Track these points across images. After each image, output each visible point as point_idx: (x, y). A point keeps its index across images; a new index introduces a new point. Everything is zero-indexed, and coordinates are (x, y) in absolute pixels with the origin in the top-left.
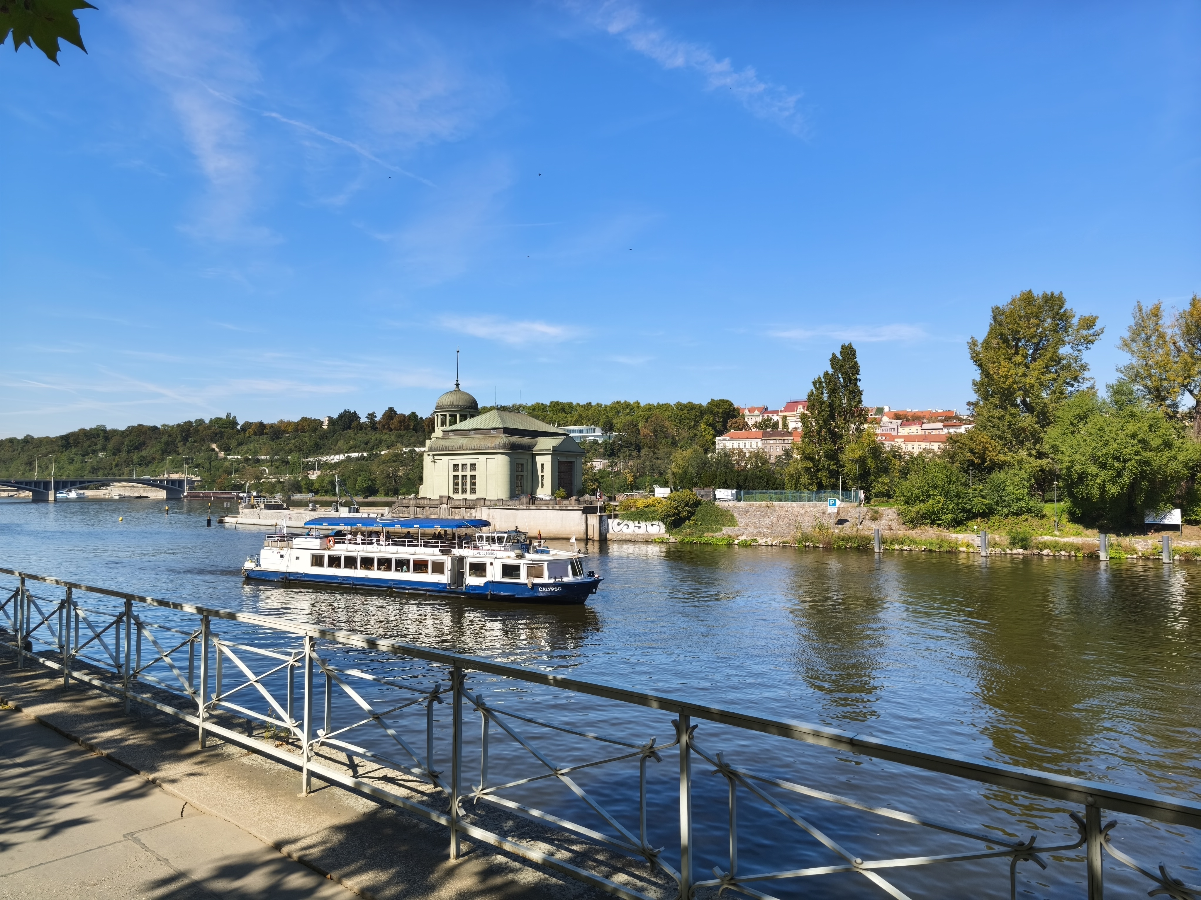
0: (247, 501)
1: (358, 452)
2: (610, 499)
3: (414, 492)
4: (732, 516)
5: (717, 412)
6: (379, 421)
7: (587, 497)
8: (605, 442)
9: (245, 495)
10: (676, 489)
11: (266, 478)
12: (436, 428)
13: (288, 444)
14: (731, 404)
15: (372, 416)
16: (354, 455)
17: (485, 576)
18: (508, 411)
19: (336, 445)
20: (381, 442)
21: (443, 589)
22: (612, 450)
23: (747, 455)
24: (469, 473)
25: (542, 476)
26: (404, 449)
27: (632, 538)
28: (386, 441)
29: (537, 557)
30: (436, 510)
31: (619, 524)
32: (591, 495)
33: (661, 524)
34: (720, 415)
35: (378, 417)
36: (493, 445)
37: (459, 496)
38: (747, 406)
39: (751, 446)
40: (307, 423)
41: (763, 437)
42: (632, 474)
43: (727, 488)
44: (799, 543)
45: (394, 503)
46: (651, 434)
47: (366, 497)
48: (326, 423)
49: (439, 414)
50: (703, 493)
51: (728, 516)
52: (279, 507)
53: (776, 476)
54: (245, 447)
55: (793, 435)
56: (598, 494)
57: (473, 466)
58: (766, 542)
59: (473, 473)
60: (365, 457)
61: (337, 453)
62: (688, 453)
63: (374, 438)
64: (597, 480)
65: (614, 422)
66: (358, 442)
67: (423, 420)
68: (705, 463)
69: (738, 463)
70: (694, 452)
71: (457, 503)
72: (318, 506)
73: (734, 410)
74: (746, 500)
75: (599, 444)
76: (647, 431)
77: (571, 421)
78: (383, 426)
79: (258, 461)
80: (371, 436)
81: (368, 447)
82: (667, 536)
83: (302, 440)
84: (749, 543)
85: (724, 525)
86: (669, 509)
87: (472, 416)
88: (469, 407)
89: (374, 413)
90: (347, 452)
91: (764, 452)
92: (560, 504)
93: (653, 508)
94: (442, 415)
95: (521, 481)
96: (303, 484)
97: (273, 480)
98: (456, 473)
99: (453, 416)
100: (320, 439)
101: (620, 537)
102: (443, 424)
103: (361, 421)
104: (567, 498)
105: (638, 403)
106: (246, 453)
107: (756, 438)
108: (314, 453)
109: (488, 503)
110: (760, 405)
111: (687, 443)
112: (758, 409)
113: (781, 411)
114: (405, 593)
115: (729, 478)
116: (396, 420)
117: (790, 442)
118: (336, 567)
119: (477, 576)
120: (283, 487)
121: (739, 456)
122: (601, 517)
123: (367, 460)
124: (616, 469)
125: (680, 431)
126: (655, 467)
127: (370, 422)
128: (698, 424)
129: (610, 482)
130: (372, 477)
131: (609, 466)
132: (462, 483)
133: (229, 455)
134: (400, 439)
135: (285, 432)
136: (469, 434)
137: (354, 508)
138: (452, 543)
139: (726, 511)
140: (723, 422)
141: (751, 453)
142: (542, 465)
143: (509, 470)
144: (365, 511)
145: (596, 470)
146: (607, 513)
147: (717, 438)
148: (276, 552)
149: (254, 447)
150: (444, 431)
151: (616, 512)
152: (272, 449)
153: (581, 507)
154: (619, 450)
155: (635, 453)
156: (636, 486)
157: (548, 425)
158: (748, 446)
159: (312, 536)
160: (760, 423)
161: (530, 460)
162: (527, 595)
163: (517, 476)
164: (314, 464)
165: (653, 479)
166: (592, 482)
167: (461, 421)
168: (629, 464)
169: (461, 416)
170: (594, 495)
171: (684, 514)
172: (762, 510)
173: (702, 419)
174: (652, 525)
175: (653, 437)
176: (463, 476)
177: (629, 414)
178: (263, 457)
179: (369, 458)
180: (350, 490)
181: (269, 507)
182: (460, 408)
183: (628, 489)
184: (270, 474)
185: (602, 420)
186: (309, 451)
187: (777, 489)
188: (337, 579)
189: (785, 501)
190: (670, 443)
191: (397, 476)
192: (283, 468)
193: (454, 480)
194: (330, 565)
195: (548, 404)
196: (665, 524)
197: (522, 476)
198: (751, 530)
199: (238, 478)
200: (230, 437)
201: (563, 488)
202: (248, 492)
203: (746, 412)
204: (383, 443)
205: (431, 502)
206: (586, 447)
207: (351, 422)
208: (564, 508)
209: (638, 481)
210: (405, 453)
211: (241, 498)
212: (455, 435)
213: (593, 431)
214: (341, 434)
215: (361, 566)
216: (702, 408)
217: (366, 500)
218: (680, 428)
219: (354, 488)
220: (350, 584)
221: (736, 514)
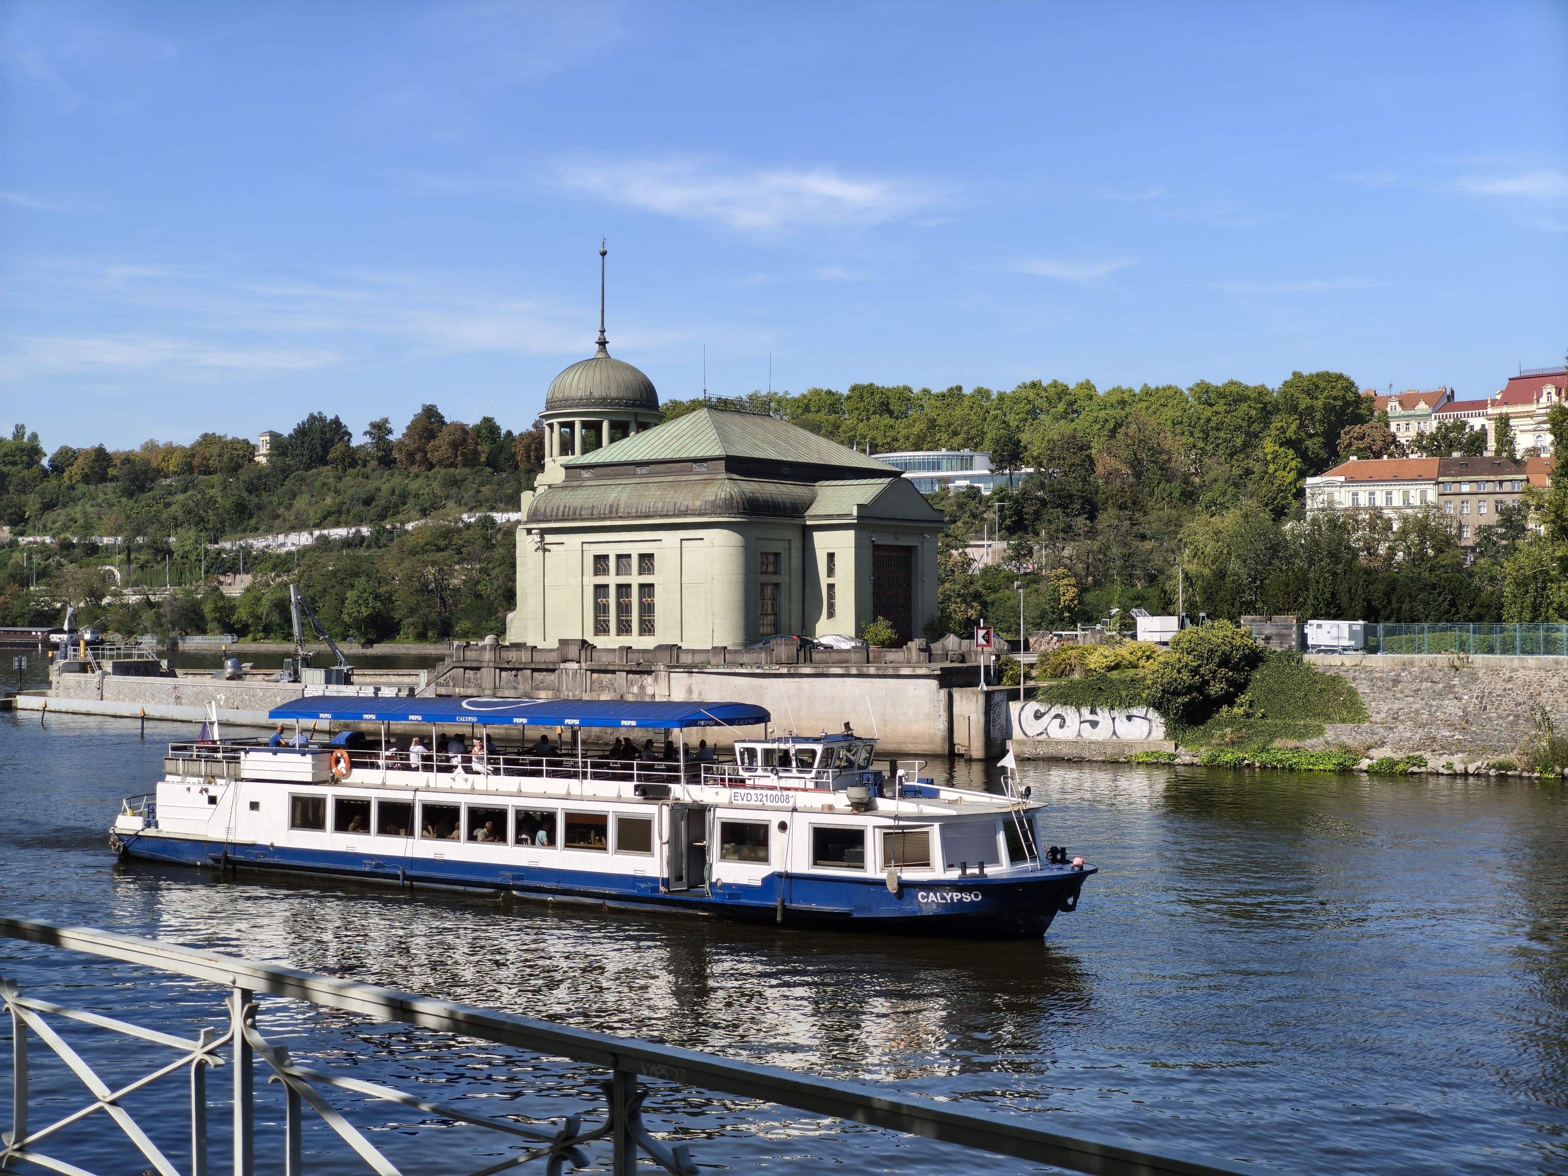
0: (70, 653)
1: (347, 524)
2: (1014, 646)
3: (491, 631)
4: (1352, 692)
5: (1310, 409)
6: (400, 442)
7: (951, 641)
8: (1001, 494)
9: (65, 637)
10: (1194, 621)
11: (114, 595)
12: (547, 460)
13: (167, 505)
14: (1350, 386)
15: (380, 429)
16: (338, 533)
17: (765, 860)
18: (738, 412)
19: (288, 508)
20: (404, 497)
21: (649, 894)
22: (1019, 513)
23: (1396, 527)
24: (635, 579)
25: (831, 587)
26: (465, 517)
27: (1074, 752)
28: (417, 496)
29: (908, 807)
30: (551, 678)
31: (1038, 716)
32: (961, 637)
33: (1153, 714)
34: (1318, 416)
35: (397, 434)
36: (698, 503)
37: (611, 641)
38: (1396, 391)
39: (1406, 499)
40: (215, 450)
41: (1440, 474)
42: (1073, 581)
43: (1338, 616)
44: (1545, 769)
45: (441, 659)
46: (1125, 470)
47: (370, 643)
48: (264, 450)
49: (555, 421)
50: (1269, 629)
51: (1340, 694)
52: (148, 669)
53: (1476, 582)
54: (60, 515)
55: (1528, 468)
56: (982, 633)
57: (646, 560)
58: (1449, 766)
59: (646, 579)
60: (363, 539)
61: (293, 528)
62: (1229, 520)
63: (386, 488)
64: (977, 596)
65: (1024, 437)
66: (346, 498)
67: (514, 440)
68: (1275, 549)
69: (1370, 550)
70: (1246, 516)
71: (605, 659)
72: (247, 666)
73: (1359, 400)
74: (1392, 650)
75: (981, 500)
76: (1115, 463)
77: (907, 438)
78: (411, 456)
79: (93, 550)
80: (378, 483)
81: (373, 511)
82: (1169, 747)
83: (203, 493)
84: (1400, 767)
85: (1328, 718)
86: (1175, 674)
87: (643, 427)
88: (633, 403)
89: (386, 421)
90: (318, 526)
91: (1443, 516)
92: (878, 660)
93: (1131, 672)
94: (562, 425)
95: (774, 599)
96: (207, 609)
97: (133, 599)
98: (601, 580)
99: (593, 428)
100: (250, 492)
101: (1041, 751)
102: (566, 447)
103: (354, 443)
104: (898, 643)
105: (1088, 386)
106: (66, 528)
107: (1419, 479)
108: (234, 528)
109: (686, 659)
110: (1433, 386)
111: (1224, 494)
112: (1427, 397)
113: (1494, 403)
114: (545, 904)
115: (1343, 588)
116: (443, 440)
117: (1518, 487)
118: (355, 830)
119: (743, 858)
120: (159, 616)
121: (1373, 528)
122: (988, 695)
123: (369, 547)
124: (1029, 566)
125: (1206, 460)
126: (1135, 560)
127: (377, 445)
128: (1254, 442)
129: (1012, 602)
130: (382, 590)
131: (1011, 559)
132: (619, 605)
133: (22, 534)
134: (454, 491)
135: (160, 473)
136: (635, 475)
137: (339, 672)
138: (669, 769)
139: (1335, 680)
140: (1325, 434)
141: (1405, 519)
142: (831, 556)
143: (741, 570)
144: (368, 679)
145: (976, 568)
146: (1006, 685)
147: (1310, 481)
148: (196, 789)
149: (85, 513)
150: (567, 468)
151: (1031, 683)
152: (128, 517)
153: (936, 668)
154: (1037, 516)
155: (1080, 522)
156: (1085, 613)
157: (844, 449)
158: (1397, 501)
159: (289, 748)
160: (1433, 437)
161: (797, 544)
162: (885, 911)
163: (763, 586)
164: (236, 558)
165: (1132, 592)
166: (964, 601)
167: (612, 440)
168: (1066, 553)
169: (613, 426)
170: (971, 636)
171: (1216, 689)
172: (1439, 676)
173: (1266, 426)
174: (1129, 718)
175: (1132, 479)
176: (619, 587)
177: (1064, 416)
178: (106, 540)
179: (379, 540)
180: (326, 624)
181: (124, 669)
182: (610, 404)
183: (1062, 620)
184: (126, 584)
185: (992, 432)
186: (222, 522)
187: (1479, 618)
188: (361, 864)
189: (1504, 652)
190: (1177, 494)
191: (447, 587)
192: (157, 567)
193: (596, 596)
194: (341, 826)
195: (845, 391)
196: (1164, 714)
197: (777, 585)
198: (1404, 731)
199: (46, 593)
200: (24, 488)
201: (886, 618)
202: (71, 631)
203: (1393, 408)
204: (411, 501)
205: (537, 657)
206: (948, 506)
207: (327, 445)
208: (890, 672)
209: (1089, 597)
210: (468, 526)
211: (56, 646)
212: (598, 477)
213: (968, 463)
214: (303, 479)
215: (424, 828)
216: (1267, 399)
217: (369, 651)
218: (1204, 452)
219: (337, 620)
220: (397, 877)
221: (1362, 688)
